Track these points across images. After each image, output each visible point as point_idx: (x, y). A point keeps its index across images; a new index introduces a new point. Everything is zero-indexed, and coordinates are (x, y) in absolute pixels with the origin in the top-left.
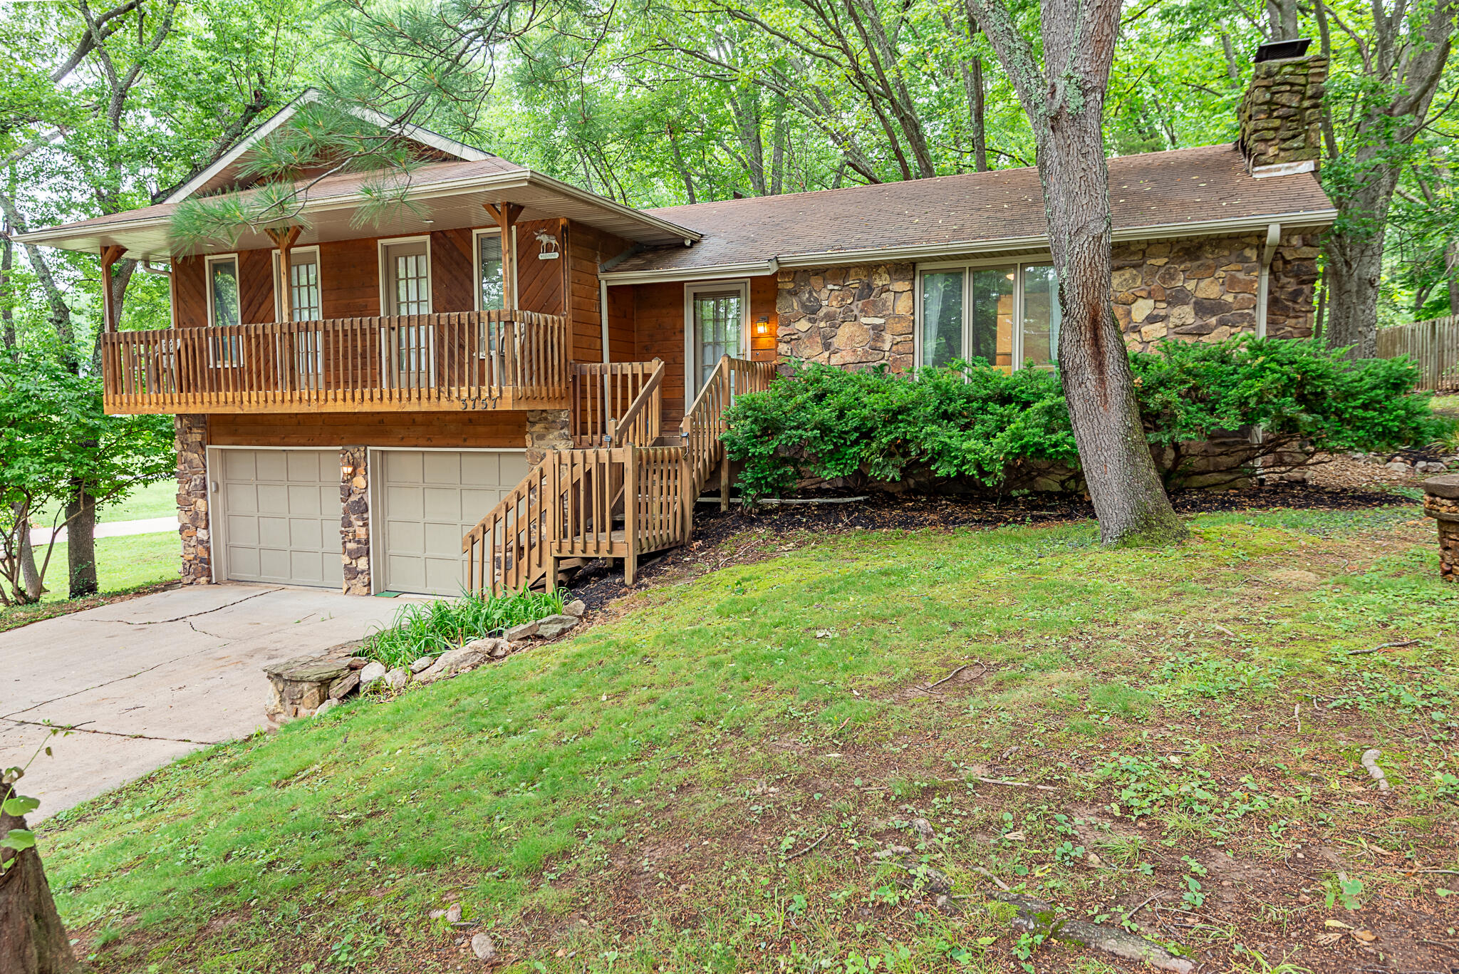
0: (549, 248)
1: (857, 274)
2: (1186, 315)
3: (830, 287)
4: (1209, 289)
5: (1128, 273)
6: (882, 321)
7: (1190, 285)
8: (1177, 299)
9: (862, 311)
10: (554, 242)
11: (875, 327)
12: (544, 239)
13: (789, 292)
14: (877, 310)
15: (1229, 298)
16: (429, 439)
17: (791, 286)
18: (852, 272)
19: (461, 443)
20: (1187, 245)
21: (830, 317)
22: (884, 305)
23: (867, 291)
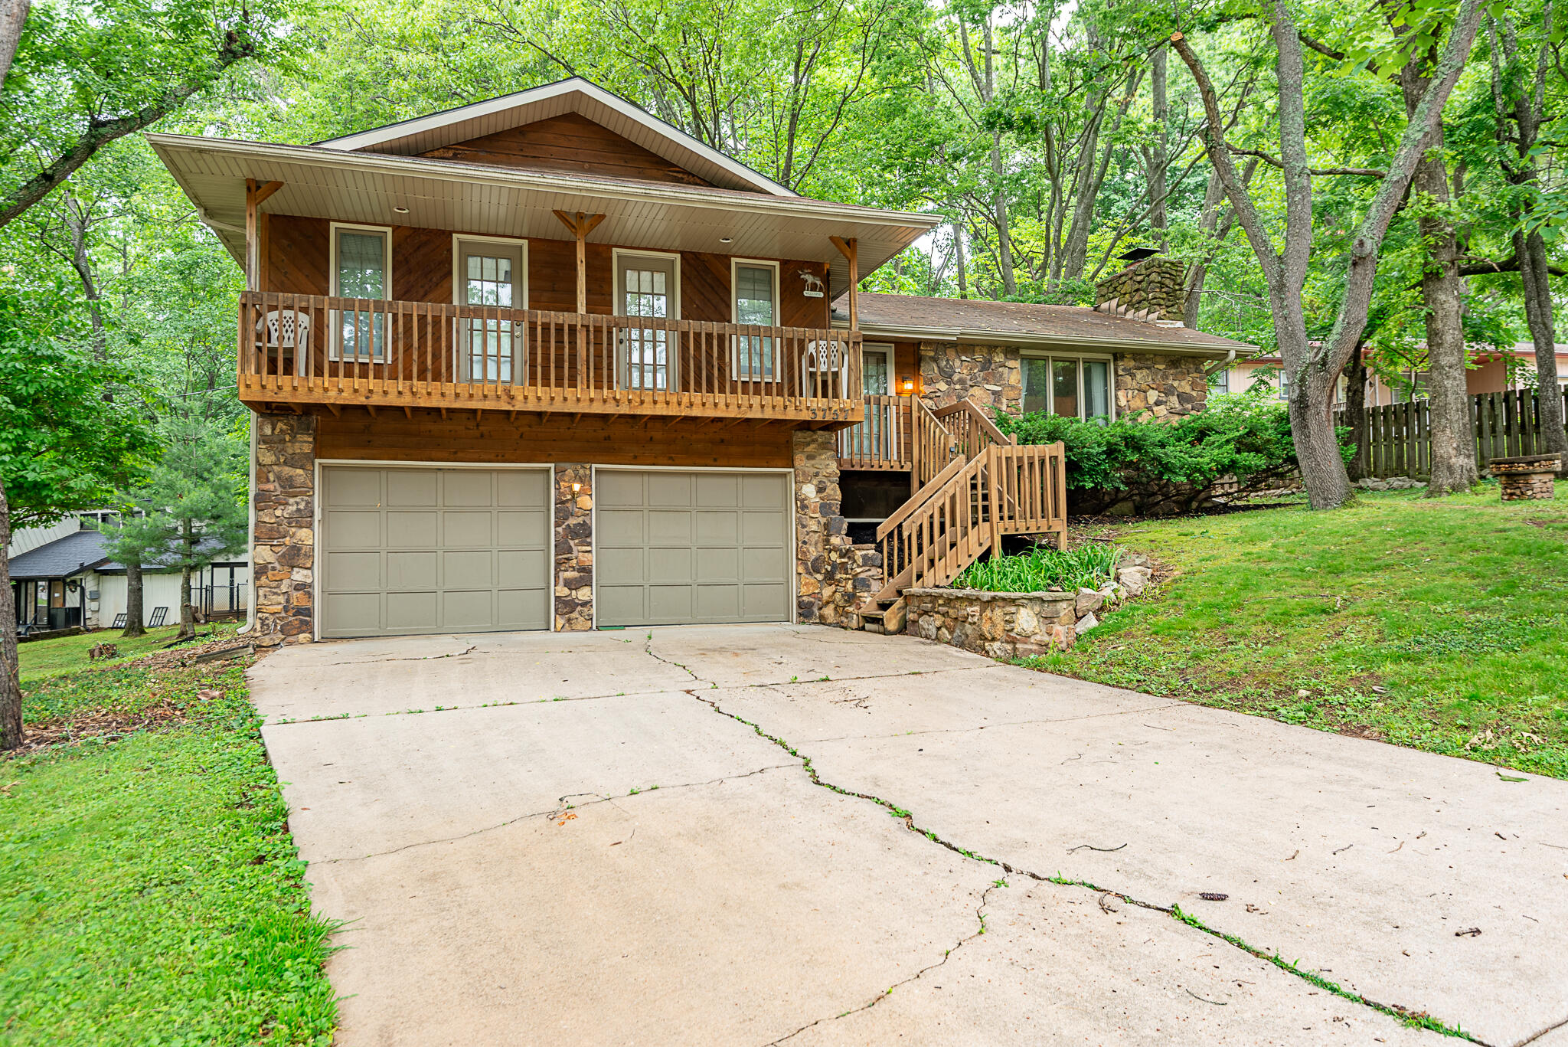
0: (814, 288)
1: (981, 351)
2: (1174, 400)
3: (964, 358)
4: (1185, 387)
5: (1145, 372)
6: (1000, 388)
7: (1176, 384)
8: (1169, 391)
9: (984, 379)
10: (819, 283)
11: (994, 393)
12: (810, 279)
13: (931, 357)
14: (998, 379)
15: (1194, 394)
16: (671, 458)
17: (932, 354)
18: (977, 348)
19: (712, 463)
20: (1173, 358)
21: (962, 381)
22: (1001, 376)
23: (986, 365)
